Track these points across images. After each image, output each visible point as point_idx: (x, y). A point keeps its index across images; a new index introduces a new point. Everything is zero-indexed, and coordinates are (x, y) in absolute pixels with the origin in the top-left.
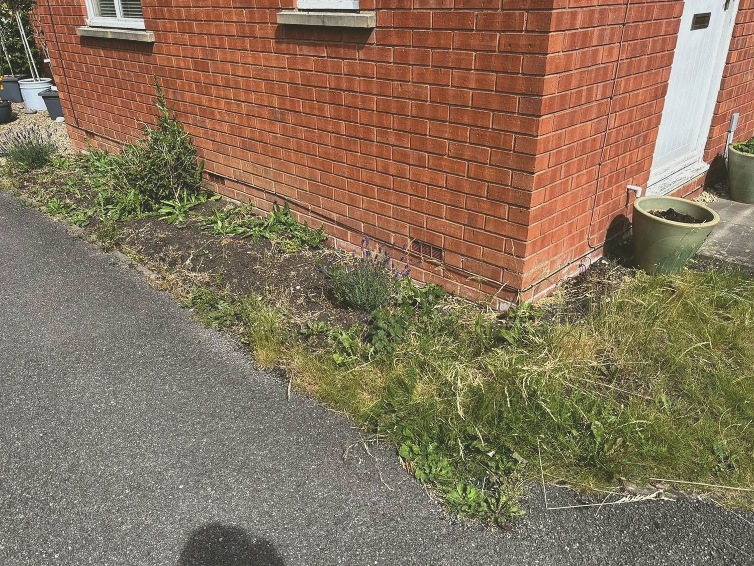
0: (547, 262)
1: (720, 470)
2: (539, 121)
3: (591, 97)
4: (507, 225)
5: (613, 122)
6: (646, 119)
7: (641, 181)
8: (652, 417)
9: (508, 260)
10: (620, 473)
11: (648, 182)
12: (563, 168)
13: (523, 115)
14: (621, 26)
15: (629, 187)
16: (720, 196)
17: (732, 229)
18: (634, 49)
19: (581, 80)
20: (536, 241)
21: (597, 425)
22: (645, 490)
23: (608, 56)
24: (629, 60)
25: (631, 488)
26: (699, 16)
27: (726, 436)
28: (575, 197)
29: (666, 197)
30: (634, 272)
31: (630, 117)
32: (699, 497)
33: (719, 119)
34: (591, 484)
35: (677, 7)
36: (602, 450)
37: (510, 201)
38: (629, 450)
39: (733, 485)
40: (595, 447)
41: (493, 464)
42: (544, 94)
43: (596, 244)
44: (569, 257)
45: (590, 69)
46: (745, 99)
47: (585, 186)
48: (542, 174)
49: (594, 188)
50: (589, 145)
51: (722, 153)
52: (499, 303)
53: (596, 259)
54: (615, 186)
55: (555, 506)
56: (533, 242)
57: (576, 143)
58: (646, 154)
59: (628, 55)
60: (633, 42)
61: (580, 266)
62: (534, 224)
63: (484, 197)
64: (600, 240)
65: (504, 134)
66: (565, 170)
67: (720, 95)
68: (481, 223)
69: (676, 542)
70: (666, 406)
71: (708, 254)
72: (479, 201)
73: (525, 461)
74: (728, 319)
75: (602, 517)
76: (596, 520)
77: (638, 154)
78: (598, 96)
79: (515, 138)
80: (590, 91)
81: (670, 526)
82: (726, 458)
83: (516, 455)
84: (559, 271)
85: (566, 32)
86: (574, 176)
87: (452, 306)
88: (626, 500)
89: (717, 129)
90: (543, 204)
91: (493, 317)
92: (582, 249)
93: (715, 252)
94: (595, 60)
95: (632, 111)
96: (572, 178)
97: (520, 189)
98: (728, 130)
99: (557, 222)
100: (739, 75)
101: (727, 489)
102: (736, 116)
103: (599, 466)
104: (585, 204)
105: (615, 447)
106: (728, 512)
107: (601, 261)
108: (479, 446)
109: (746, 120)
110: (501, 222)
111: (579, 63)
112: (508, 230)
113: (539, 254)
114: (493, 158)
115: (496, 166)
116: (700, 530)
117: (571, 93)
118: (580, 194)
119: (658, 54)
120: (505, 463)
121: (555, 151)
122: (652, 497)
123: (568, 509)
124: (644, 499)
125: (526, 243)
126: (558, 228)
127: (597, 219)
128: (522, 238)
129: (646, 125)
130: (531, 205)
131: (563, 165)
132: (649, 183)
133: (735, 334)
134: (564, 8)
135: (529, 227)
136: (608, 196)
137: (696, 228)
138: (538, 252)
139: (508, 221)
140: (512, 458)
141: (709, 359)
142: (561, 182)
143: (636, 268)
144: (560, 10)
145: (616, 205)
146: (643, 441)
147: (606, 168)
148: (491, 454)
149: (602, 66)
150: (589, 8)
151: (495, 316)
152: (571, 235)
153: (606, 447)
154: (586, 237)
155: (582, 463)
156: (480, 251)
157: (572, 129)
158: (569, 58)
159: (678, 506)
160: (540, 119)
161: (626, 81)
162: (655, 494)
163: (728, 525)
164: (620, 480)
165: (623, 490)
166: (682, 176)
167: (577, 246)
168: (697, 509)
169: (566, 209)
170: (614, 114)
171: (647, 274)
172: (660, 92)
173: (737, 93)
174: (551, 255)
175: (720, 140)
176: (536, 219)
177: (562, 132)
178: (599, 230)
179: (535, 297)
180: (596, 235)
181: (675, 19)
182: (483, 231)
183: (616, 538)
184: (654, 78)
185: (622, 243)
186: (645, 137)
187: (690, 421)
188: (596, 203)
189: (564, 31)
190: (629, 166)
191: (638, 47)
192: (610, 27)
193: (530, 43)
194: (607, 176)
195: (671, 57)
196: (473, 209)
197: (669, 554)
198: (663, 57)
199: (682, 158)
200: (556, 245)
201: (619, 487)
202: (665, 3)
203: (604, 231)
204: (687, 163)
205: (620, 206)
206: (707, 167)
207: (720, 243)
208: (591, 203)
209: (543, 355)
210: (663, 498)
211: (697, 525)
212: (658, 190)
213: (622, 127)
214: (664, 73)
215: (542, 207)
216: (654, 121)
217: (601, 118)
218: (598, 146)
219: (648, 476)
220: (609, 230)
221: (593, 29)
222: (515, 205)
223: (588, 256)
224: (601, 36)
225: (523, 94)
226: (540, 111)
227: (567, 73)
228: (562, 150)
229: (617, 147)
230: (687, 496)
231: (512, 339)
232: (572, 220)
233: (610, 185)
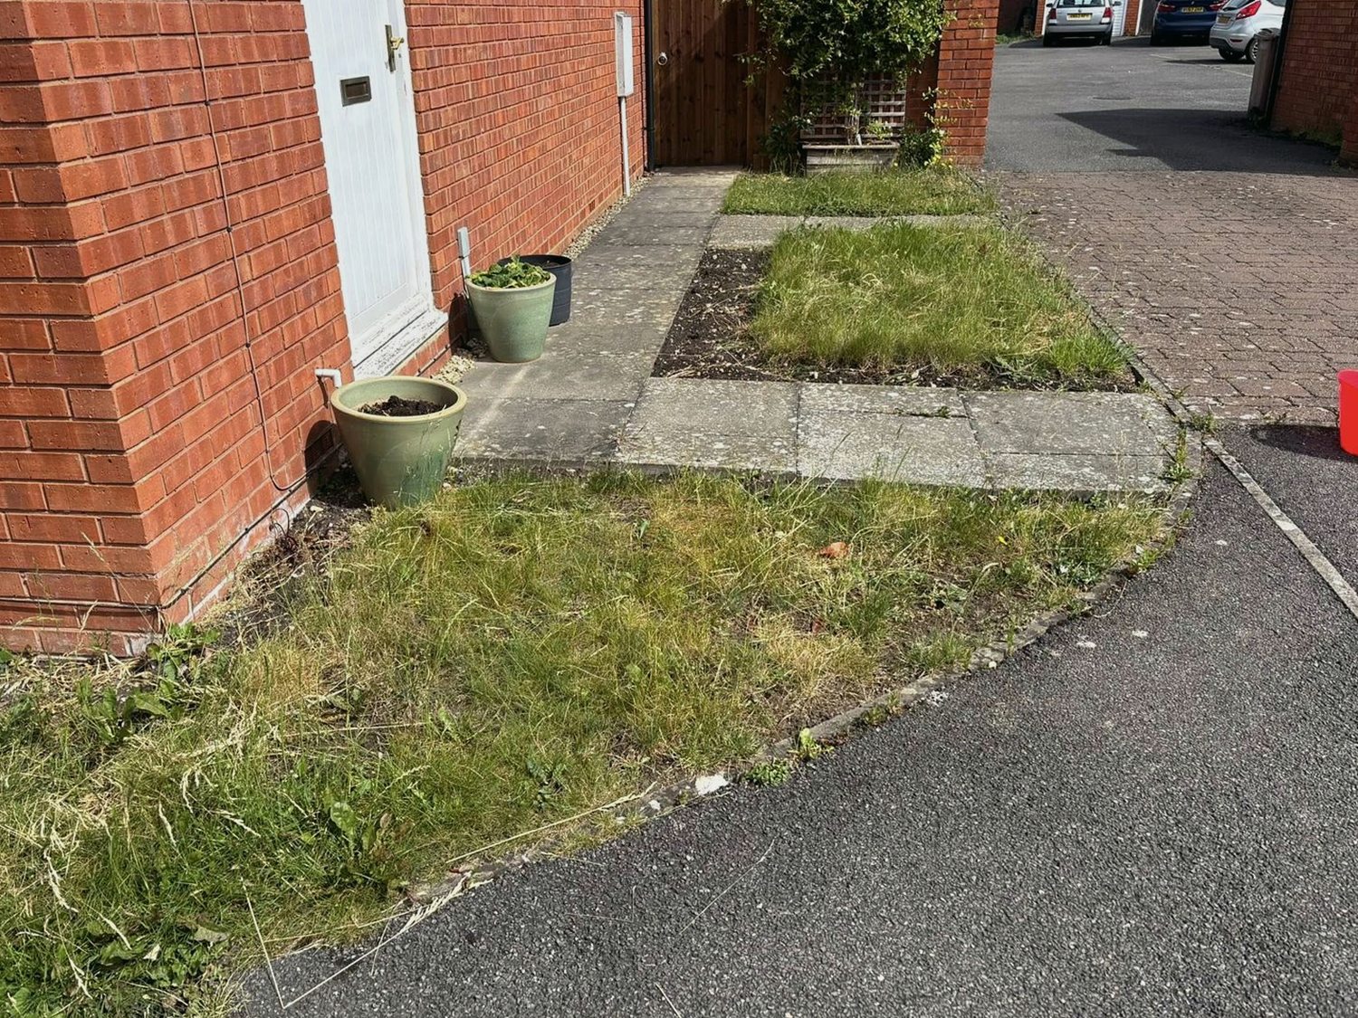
0: (200, 539)
1: (544, 800)
2: (85, 289)
3: (186, 232)
4: (92, 491)
5: (248, 269)
6: (309, 256)
7: (338, 359)
8: (429, 755)
9: (117, 557)
10: (396, 876)
11: (352, 358)
12: (173, 365)
13: (50, 280)
14: (203, 105)
15: (319, 372)
16: (478, 359)
17: (502, 407)
18: (243, 144)
19: (152, 204)
20: (161, 508)
21: (340, 810)
22: (445, 885)
23: (193, 158)
24: (240, 162)
25: (421, 892)
26: (349, 83)
27: (543, 739)
28: (216, 411)
29: (390, 377)
30: (369, 513)
31: (278, 257)
32: (524, 857)
33: (438, 241)
34: (356, 920)
35: (301, 69)
36: (361, 849)
37: (82, 446)
38: (403, 828)
39: (567, 814)
40: (349, 849)
41: (162, 972)
42: (76, 238)
43: (290, 482)
44: (243, 518)
45: (163, 183)
46: (469, 205)
47: (230, 388)
48: (130, 383)
49: (250, 387)
50: (212, 315)
51: (461, 291)
52: (129, 642)
53: (300, 507)
54: (291, 377)
55: (297, 994)
56: (156, 510)
57: (184, 317)
58: (331, 312)
59: (234, 154)
60: (237, 131)
61: (271, 528)
62: (145, 479)
63: (25, 449)
64: (295, 473)
65: (24, 322)
66: (178, 367)
67: (427, 203)
68: (38, 499)
69: (504, 952)
70: (448, 726)
71: (474, 454)
72: (17, 458)
73: (224, 936)
74: (513, 550)
75: (382, 971)
76: (373, 982)
77: (316, 315)
78: (199, 228)
79: (49, 327)
80: (179, 224)
81: (491, 929)
82: (550, 776)
83: (202, 934)
84: (232, 546)
85: (86, 121)
86: (200, 375)
87: (27, 679)
88: (416, 918)
89: (439, 256)
90: (152, 438)
91: (122, 672)
92: (265, 497)
93: (484, 448)
94: (170, 167)
95: (278, 247)
96: (200, 379)
97: (93, 419)
98: (458, 254)
99: (195, 462)
100: (446, 169)
101: (561, 825)
102: (463, 231)
103: (360, 881)
104: (243, 420)
105: (380, 834)
106: (569, 862)
107: (309, 508)
108: (119, 953)
109: (483, 237)
110: (78, 488)
111: (135, 172)
112: (98, 499)
113: (178, 528)
114: (18, 371)
115: (28, 384)
116: (534, 913)
117: (139, 229)
118: (225, 403)
119: (293, 149)
120: (187, 958)
121: (142, 337)
122: (456, 892)
123: (322, 988)
124: (445, 901)
125: (141, 516)
126: (202, 472)
127: (276, 440)
128: (131, 510)
129: (313, 266)
130: (126, 445)
131: (171, 359)
132: (355, 359)
133: (526, 571)
134: (67, 79)
135: (135, 486)
136: (282, 397)
137: (435, 421)
138: (175, 526)
139: (91, 483)
140: (196, 942)
141: (498, 623)
142: (179, 390)
143: (369, 505)
144: (57, 83)
145: (305, 410)
146: (424, 801)
147: (263, 349)
148: (152, 956)
149: (187, 176)
150: (121, 77)
151: (126, 668)
152: (233, 479)
153: (365, 840)
154: (267, 475)
155: (331, 890)
156: (56, 555)
157: (167, 293)
158: (111, 168)
159: (496, 890)
160: (85, 284)
161: (248, 198)
162: (460, 884)
163: (572, 882)
164: (400, 889)
165: (409, 904)
166: (408, 338)
167: (253, 494)
168: (525, 879)
169: (207, 435)
170: (245, 256)
171: (388, 510)
172: (318, 211)
173: (453, 197)
174: (203, 524)
175: (450, 273)
176: (146, 467)
177: (147, 302)
178: (288, 456)
179: (197, 609)
180: (284, 467)
181: (305, 90)
182: (47, 514)
183: (411, 996)
184: (300, 188)
185: (340, 468)
186: (319, 286)
187: (488, 737)
188: (265, 412)
189: (81, 119)
190: (307, 338)
191: (250, 139)
192: (179, 108)
193: (16, 144)
194: (271, 362)
195: (319, 151)
196: (10, 476)
197: (496, 979)
198: (303, 152)
199: (401, 309)
200: (209, 504)
201: (401, 902)
202: (275, 64)
203: (299, 455)
204: (410, 317)
205: (315, 408)
206: (445, 317)
207: (488, 433)
208: (255, 414)
209: (228, 713)
210: (472, 886)
211: (529, 906)
212: (375, 368)
213: (269, 275)
214: (316, 179)
215: (153, 443)
216: (326, 260)
217: (220, 266)
218: (232, 314)
219: (443, 859)
220: (308, 452)
221: (143, 113)
222: (94, 451)
223: (281, 506)
224: (166, 125)
225: (36, 241)
226: (79, 268)
227: (116, 195)
228: (158, 332)
229: (272, 311)
230: (507, 865)
231: (161, 706)
232: (226, 453)
233: (280, 376)
